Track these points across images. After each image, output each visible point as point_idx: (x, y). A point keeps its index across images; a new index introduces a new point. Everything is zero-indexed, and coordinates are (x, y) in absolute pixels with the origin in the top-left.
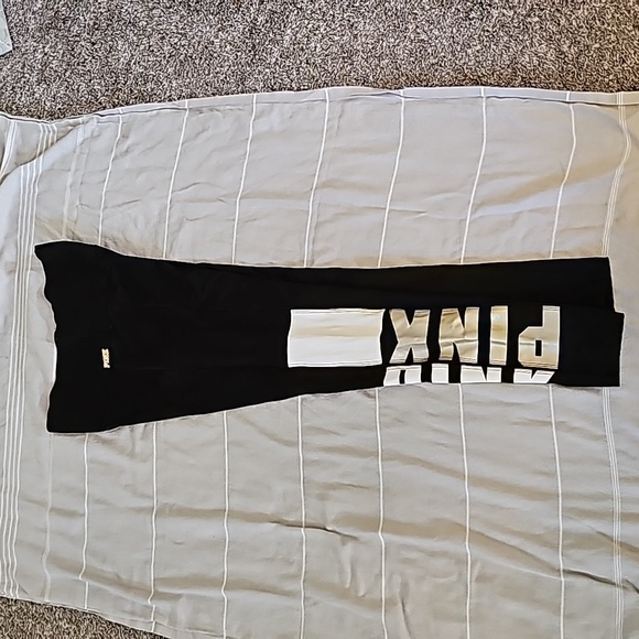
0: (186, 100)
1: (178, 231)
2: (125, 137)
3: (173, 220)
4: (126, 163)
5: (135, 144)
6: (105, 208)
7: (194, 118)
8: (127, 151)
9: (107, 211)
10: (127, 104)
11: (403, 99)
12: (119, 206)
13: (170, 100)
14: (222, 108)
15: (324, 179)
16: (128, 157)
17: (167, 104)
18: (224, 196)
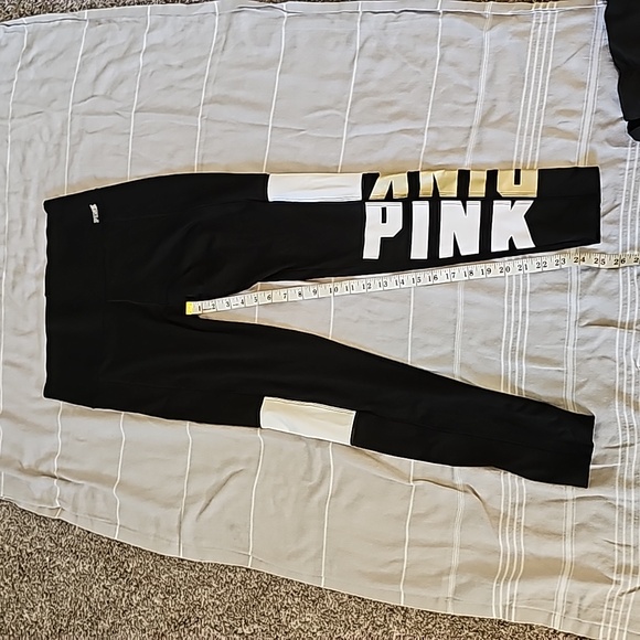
0: (86, 11)
1: (79, 144)
2: (29, 47)
3: (74, 133)
4: (31, 74)
5: (38, 55)
6: (12, 118)
7: (92, 30)
8: (31, 62)
9: (14, 121)
10: (32, 14)
11: (285, 14)
12: (25, 116)
13: (72, 11)
14: (118, 20)
15: (210, 94)
16: (32, 68)
17: (69, 15)
18: (120, 109)
